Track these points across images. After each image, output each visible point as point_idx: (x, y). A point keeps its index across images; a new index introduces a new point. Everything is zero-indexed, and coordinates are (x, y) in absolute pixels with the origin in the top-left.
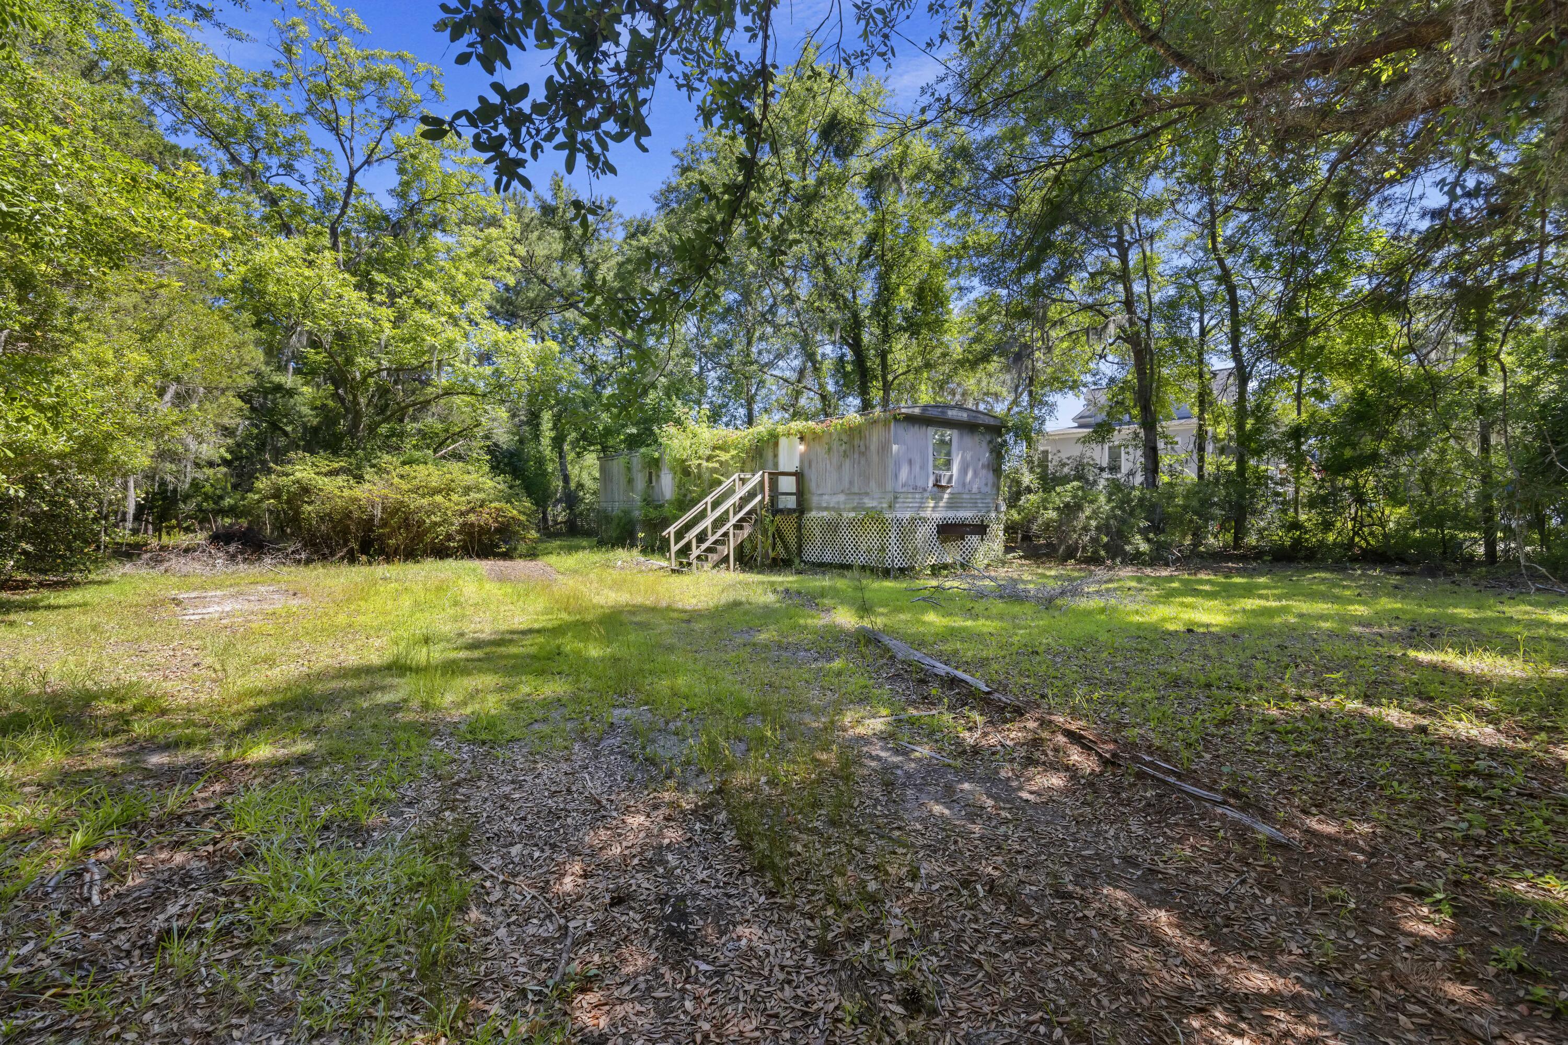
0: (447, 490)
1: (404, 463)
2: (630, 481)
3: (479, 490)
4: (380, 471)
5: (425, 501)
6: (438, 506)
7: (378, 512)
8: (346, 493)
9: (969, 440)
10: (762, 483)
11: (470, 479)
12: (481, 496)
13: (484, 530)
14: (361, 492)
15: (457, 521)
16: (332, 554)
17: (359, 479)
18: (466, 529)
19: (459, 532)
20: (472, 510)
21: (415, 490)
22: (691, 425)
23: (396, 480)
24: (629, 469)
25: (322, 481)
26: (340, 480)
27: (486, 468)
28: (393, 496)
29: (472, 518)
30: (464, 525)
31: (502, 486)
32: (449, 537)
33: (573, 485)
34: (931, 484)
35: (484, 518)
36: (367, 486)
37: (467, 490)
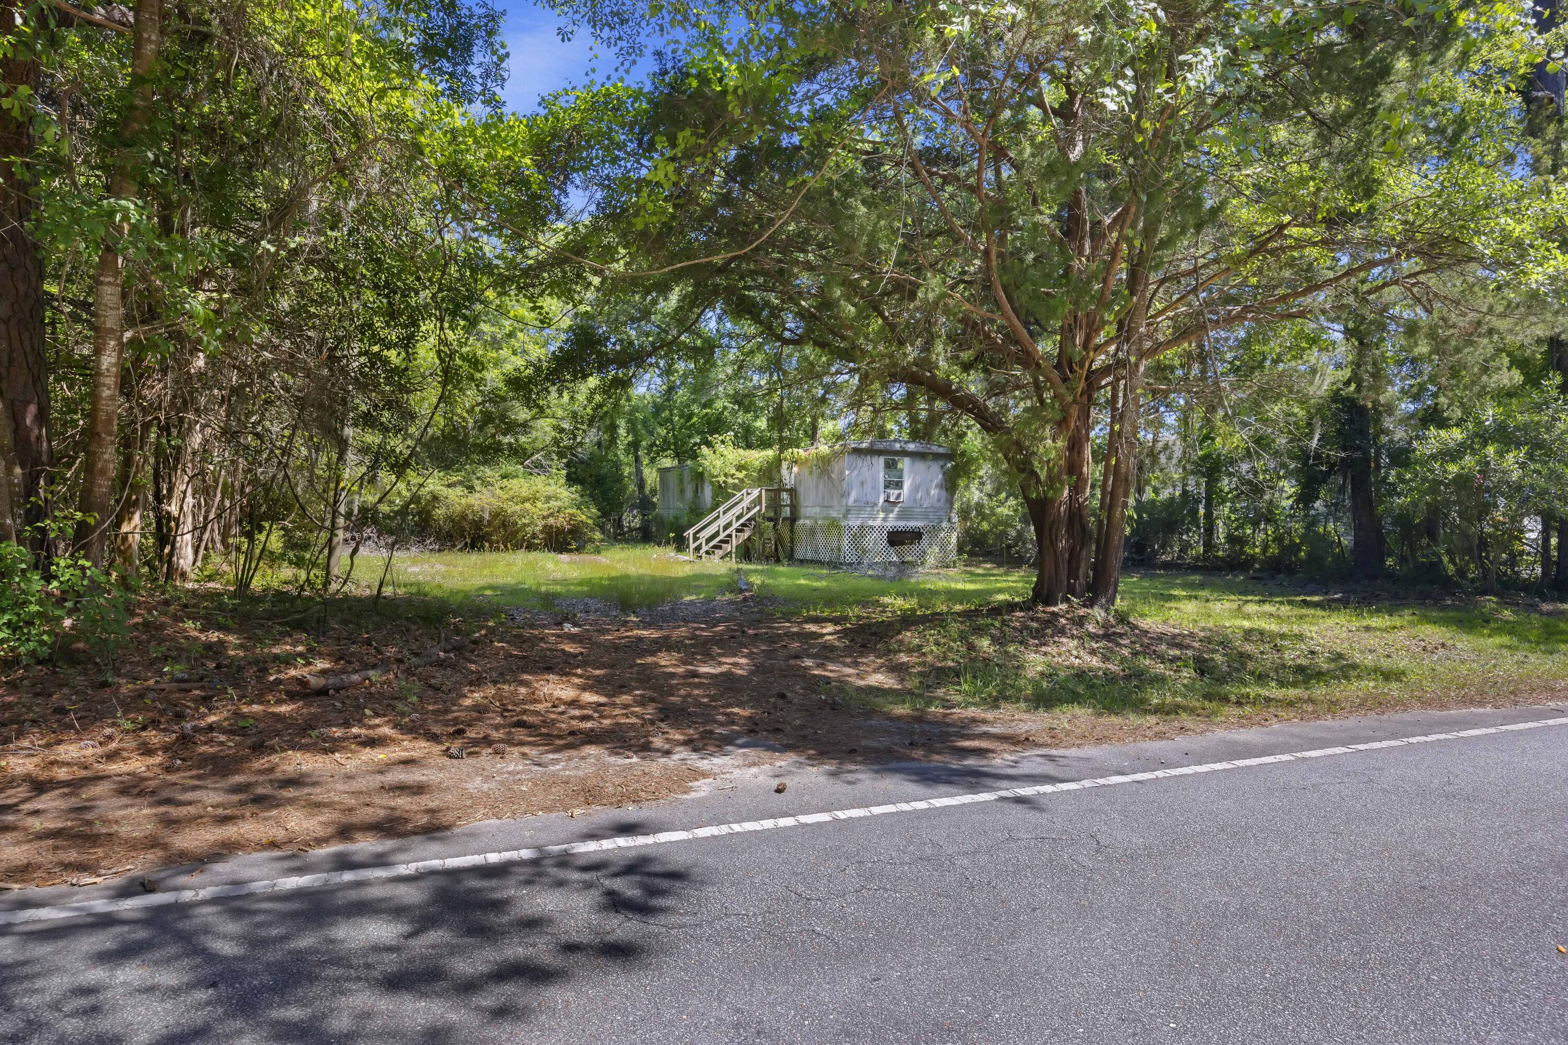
0: (533, 499)
1: (503, 477)
2: (682, 491)
3: (557, 499)
4: (486, 484)
5: (518, 508)
6: (527, 511)
7: (486, 516)
8: (463, 501)
9: (921, 466)
10: (760, 496)
11: (552, 489)
12: (559, 503)
13: (560, 531)
14: (474, 500)
15: (540, 524)
16: (454, 546)
17: (471, 489)
18: (547, 529)
19: (542, 532)
20: (551, 515)
21: (511, 499)
22: (721, 448)
23: (498, 491)
24: (681, 481)
25: (445, 491)
26: (459, 490)
27: (563, 481)
28: (496, 503)
29: (551, 521)
30: (545, 526)
31: (577, 496)
32: (534, 536)
33: (647, 490)
34: (881, 500)
35: (560, 521)
36: (477, 495)
37: (548, 499)
